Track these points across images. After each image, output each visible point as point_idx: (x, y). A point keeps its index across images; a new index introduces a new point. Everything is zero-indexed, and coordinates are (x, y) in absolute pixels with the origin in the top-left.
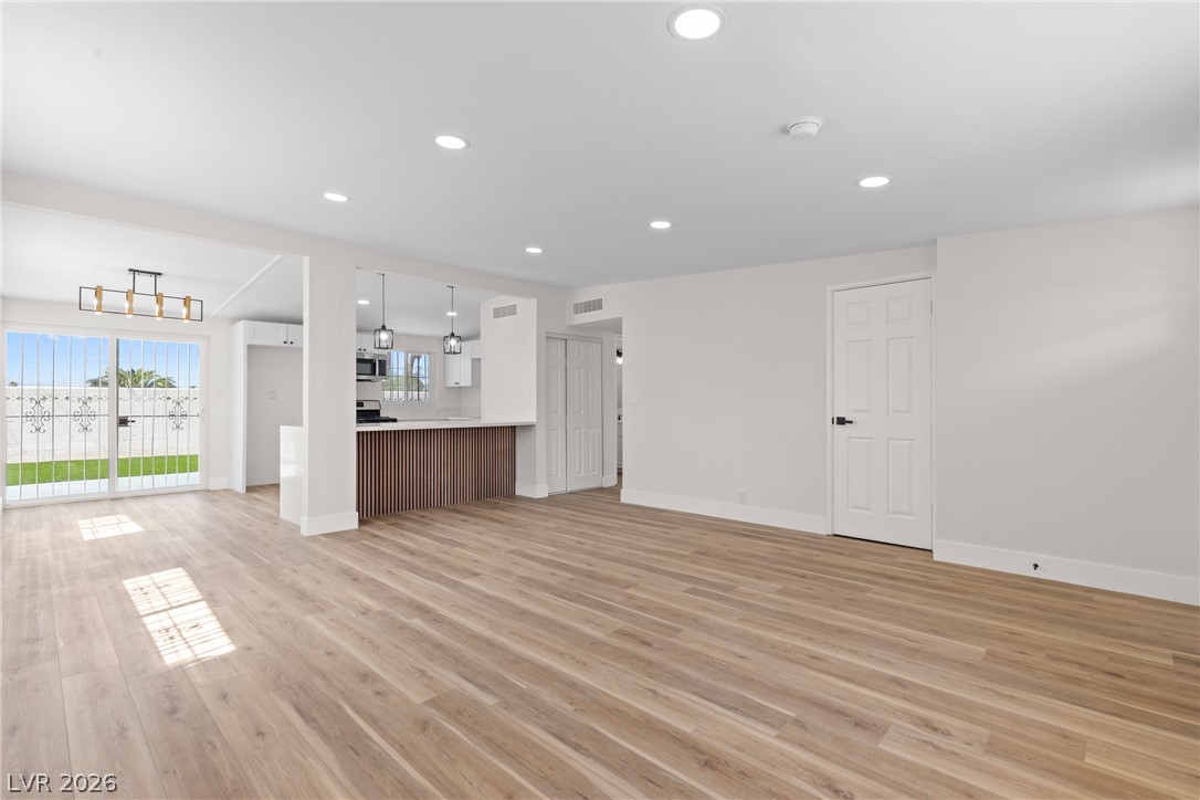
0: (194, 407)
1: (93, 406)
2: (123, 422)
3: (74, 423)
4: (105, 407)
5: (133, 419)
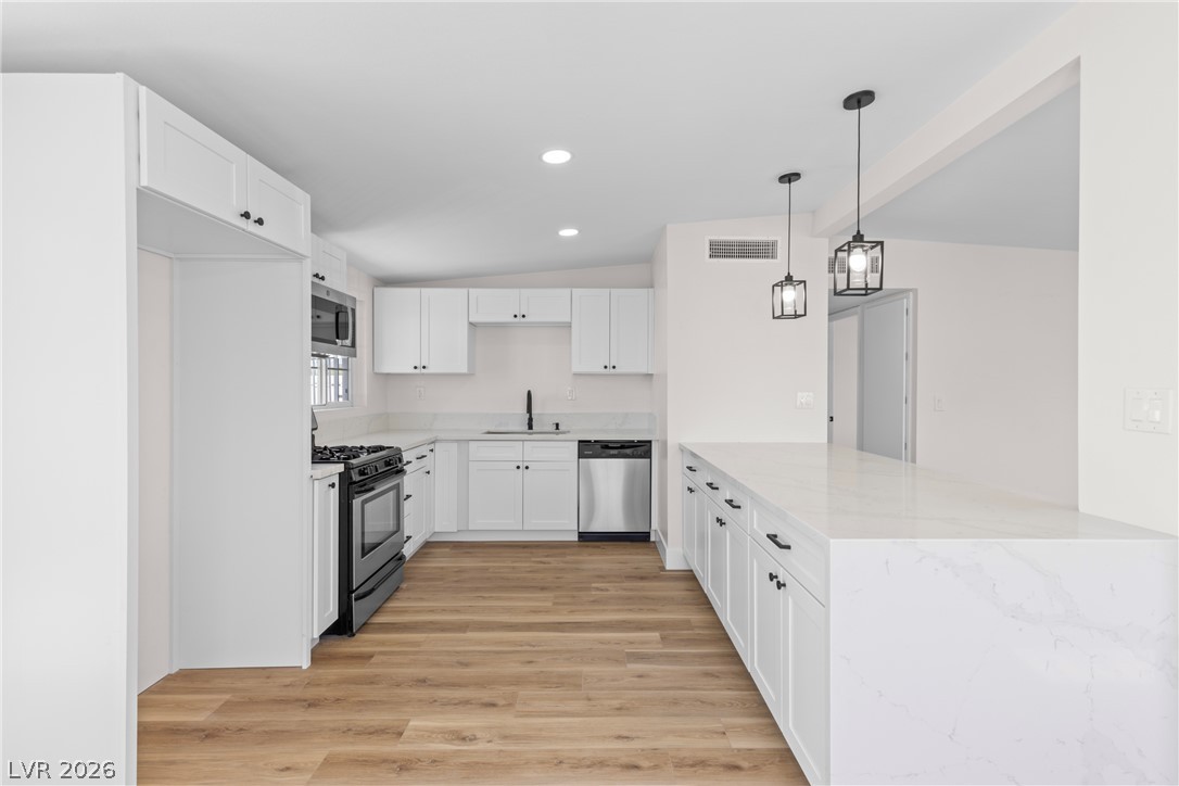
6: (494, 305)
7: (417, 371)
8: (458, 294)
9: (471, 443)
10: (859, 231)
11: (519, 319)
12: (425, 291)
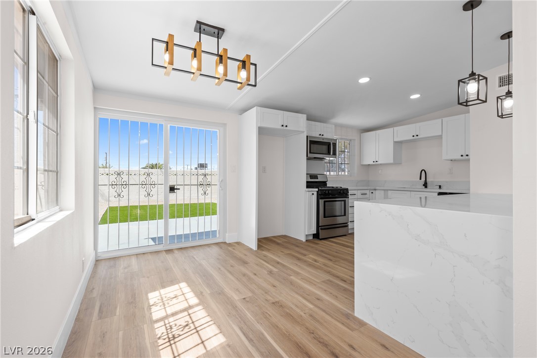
0: (215, 180)
1: (154, 178)
2: (172, 189)
3: (141, 190)
4: (161, 180)
5: (178, 187)
6: (404, 133)
7: (374, 163)
8: (389, 131)
9: (389, 191)
10: (472, 72)
11: (415, 137)
12: (377, 131)
